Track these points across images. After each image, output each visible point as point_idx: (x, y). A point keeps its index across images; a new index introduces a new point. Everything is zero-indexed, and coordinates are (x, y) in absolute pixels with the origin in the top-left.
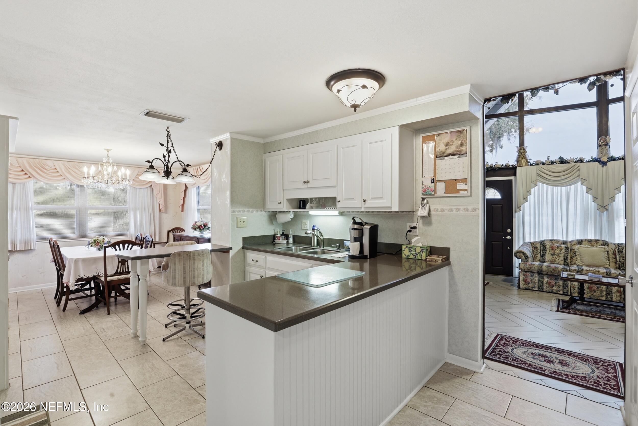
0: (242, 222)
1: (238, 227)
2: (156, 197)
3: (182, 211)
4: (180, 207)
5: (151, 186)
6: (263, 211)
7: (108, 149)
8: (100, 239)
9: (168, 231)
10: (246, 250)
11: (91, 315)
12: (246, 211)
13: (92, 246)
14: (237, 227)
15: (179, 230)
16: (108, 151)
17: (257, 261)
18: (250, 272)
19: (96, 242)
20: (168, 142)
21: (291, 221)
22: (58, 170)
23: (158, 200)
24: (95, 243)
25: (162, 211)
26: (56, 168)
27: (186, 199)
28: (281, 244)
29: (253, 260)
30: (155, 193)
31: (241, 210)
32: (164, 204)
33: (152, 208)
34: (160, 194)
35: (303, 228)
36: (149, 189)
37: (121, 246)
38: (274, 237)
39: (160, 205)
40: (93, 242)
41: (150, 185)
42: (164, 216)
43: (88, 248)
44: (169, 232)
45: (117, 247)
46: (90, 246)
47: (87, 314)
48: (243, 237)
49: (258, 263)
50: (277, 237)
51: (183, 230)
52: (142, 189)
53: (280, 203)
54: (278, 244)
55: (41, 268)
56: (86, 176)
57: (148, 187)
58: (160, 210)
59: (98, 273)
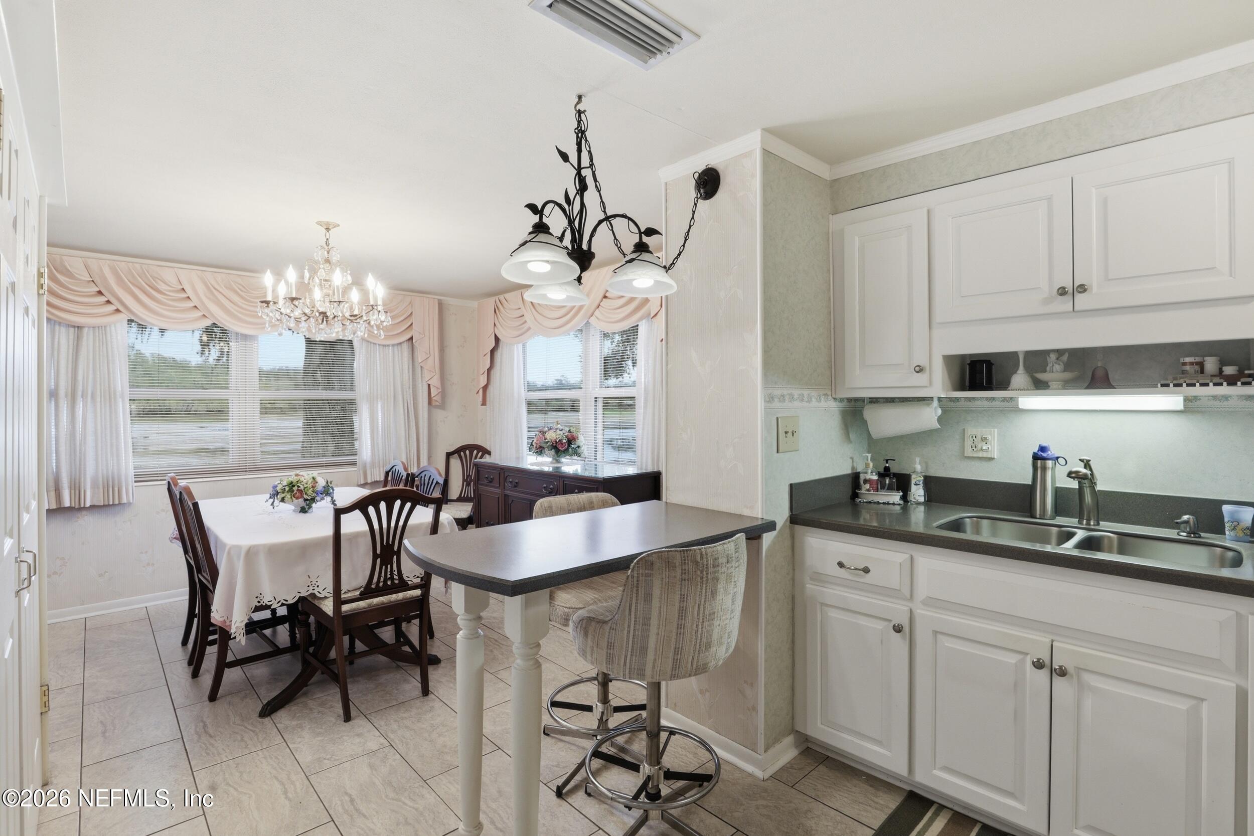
0: (790, 434)
1: (781, 449)
2: (421, 367)
3: (484, 403)
4: (478, 392)
5: (411, 338)
6: (830, 397)
7: (328, 223)
8: (305, 481)
9: (447, 453)
10: (799, 529)
11: (294, 723)
12: (796, 396)
13: (283, 500)
14: (778, 452)
15: (475, 452)
16: (328, 229)
17: (866, 570)
18: (822, 604)
19: (295, 488)
20: (579, 151)
21: (936, 430)
22: (190, 293)
23: (427, 376)
24: (291, 490)
25: (434, 403)
26: (183, 289)
27: (495, 373)
28: (888, 504)
29: (841, 565)
30: (420, 357)
31: (785, 392)
32: (439, 385)
33: (411, 394)
34: (430, 361)
35: (969, 452)
36: (406, 346)
37: (383, 506)
38: (855, 479)
39: (431, 386)
40: (287, 489)
41: (408, 337)
42: (439, 414)
43: (272, 504)
44: (449, 455)
45: (371, 510)
46: (277, 502)
47: (283, 717)
48: (791, 485)
49: (868, 578)
50: (866, 481)
51: (486, 452)
52: (388, 346)
53: (920, 370)
54: (878, 503)
55: (146, 552)
56: (269, 298)
57: (404, 342)
58: (430, 403)
59: (311, 588)
